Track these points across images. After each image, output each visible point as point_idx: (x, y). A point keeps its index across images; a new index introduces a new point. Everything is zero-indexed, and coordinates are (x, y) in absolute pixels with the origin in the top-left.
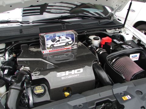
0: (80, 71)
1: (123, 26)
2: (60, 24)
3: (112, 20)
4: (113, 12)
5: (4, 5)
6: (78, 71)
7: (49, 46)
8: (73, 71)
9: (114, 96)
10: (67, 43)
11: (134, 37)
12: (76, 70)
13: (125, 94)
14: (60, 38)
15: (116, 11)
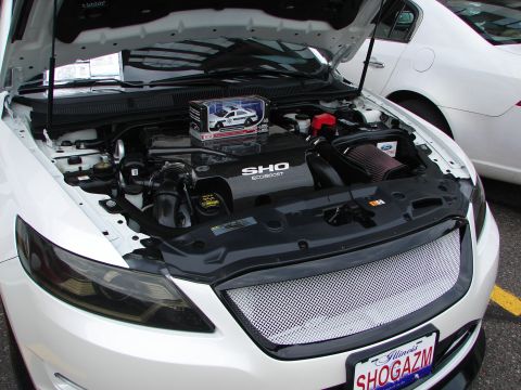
0: (283, 166)
1: (357, 93)
2: (219, 88)
3: (330, 80)
4: (330, 64)
5: (103, 42)
6: (280, 167)
7: (213, 125)
8: (271, 166)
9: (355, 201)
10: (249, 119)
11: (384, 116)
12: (277, 166)
13: (374, 198)
14: (233, 108)
15: (337, 62)
